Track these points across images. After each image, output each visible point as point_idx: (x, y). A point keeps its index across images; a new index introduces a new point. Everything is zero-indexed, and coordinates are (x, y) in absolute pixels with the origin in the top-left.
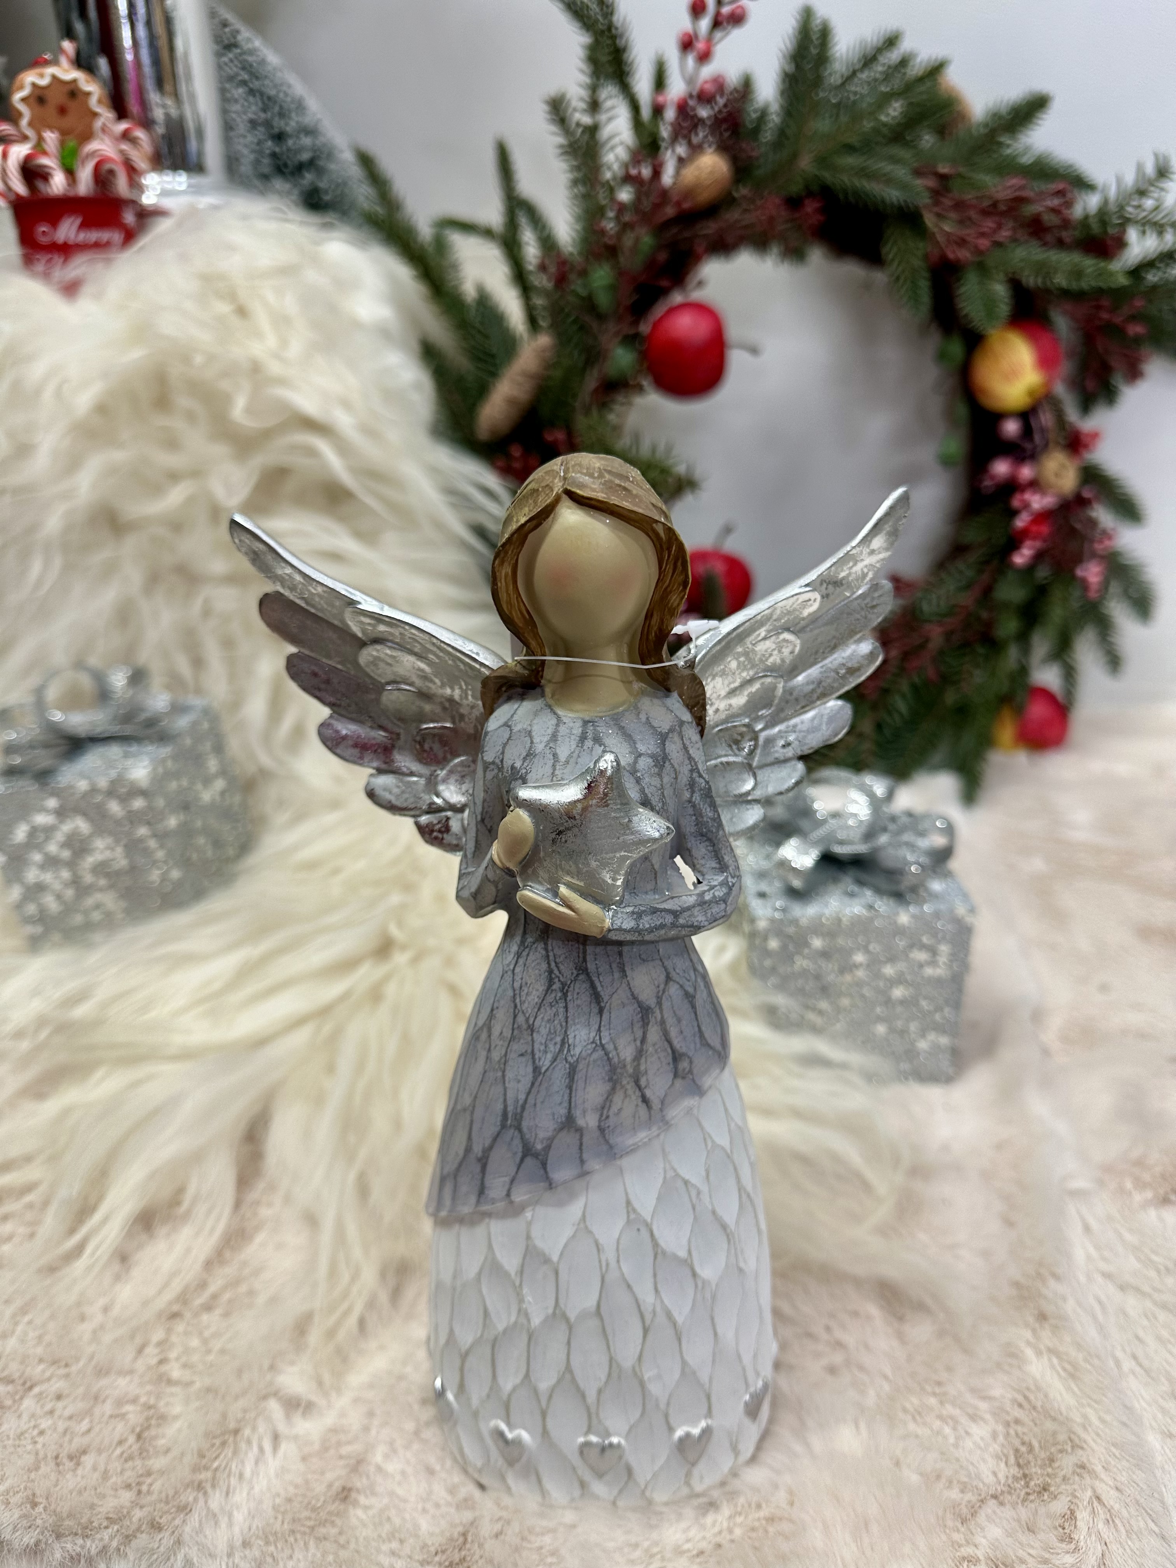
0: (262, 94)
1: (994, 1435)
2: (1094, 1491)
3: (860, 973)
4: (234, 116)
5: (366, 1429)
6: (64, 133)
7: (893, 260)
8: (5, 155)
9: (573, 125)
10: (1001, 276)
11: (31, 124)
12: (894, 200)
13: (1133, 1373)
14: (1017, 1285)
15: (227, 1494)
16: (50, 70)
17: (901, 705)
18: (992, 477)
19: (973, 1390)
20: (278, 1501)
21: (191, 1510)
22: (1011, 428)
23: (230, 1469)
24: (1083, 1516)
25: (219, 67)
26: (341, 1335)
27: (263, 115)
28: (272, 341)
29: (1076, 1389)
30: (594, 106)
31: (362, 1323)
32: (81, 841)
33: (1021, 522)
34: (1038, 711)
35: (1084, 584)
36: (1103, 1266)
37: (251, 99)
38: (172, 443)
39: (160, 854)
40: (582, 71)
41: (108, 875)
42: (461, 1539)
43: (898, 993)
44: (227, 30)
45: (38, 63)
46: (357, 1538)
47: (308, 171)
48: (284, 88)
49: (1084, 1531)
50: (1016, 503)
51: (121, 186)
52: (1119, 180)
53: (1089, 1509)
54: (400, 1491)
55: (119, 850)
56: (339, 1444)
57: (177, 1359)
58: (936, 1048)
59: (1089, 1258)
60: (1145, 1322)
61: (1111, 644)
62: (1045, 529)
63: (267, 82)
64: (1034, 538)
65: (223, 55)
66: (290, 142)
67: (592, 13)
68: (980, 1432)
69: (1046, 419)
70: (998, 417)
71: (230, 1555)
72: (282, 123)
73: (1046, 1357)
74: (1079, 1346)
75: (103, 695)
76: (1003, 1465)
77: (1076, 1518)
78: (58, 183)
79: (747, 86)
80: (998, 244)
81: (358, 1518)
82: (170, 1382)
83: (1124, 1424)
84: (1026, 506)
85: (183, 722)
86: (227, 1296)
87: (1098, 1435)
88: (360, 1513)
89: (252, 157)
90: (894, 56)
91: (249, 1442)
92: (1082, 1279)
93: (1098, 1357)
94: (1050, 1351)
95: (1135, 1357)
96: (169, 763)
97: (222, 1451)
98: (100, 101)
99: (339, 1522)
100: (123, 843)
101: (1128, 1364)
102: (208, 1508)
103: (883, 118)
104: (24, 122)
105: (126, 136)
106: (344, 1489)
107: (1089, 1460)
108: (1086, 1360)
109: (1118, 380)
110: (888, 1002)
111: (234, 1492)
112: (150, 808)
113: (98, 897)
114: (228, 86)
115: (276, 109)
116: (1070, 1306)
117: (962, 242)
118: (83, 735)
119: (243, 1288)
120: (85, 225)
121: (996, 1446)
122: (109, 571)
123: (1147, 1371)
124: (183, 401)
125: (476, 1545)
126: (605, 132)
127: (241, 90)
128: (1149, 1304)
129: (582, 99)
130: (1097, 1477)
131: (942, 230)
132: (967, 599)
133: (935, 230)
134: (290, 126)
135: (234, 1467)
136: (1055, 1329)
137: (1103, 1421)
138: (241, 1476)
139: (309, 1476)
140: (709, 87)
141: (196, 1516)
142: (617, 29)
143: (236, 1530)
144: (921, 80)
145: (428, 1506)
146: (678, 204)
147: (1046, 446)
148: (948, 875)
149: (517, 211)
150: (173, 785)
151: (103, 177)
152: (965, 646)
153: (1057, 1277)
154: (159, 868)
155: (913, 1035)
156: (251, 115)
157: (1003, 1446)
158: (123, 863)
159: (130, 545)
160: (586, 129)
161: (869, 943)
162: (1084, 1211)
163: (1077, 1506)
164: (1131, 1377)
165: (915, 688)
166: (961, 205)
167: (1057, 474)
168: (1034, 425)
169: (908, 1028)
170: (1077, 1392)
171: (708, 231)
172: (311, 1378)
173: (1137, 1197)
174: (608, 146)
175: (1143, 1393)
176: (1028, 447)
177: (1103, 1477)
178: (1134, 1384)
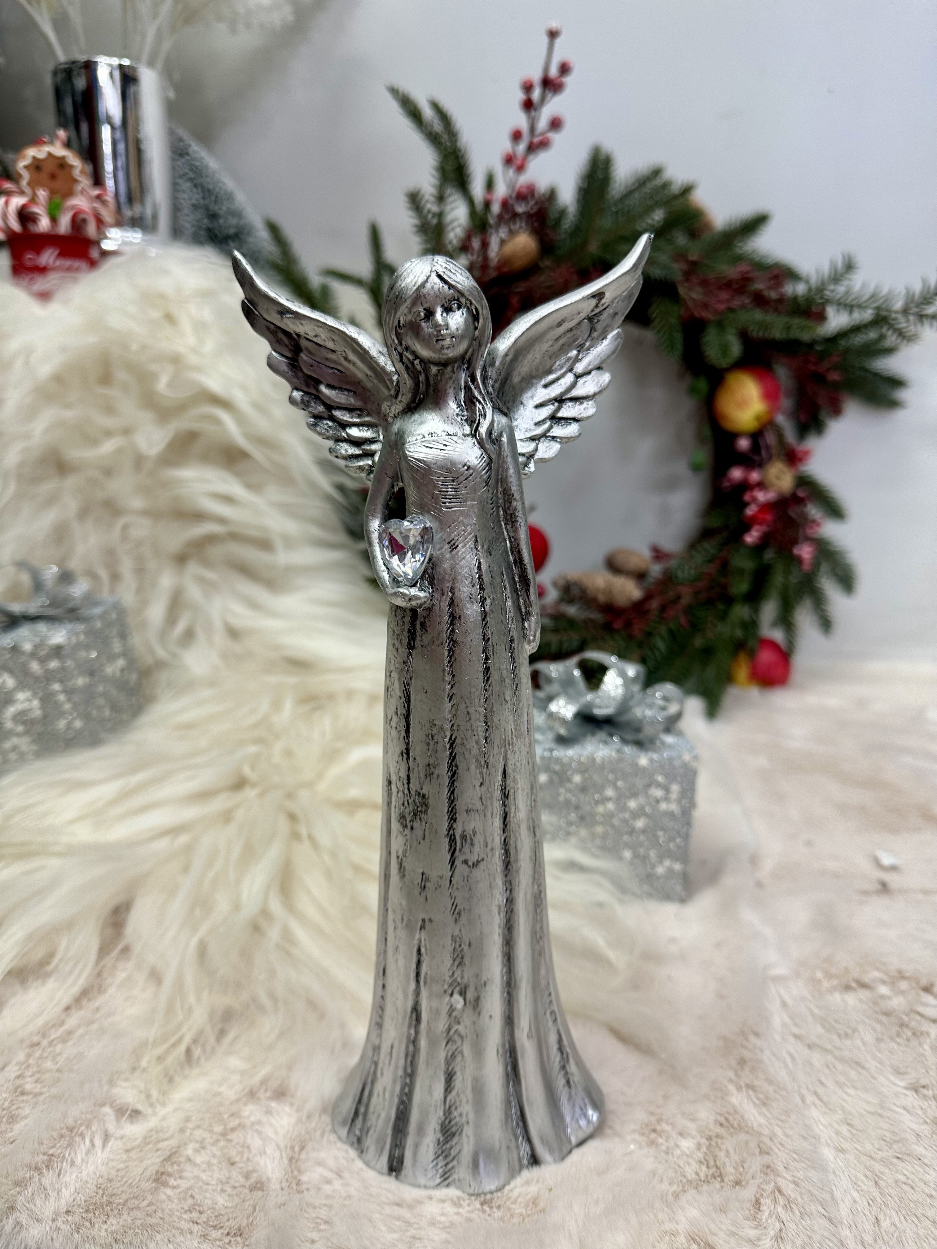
0: (203, 187)
1: (699, 1146)
2: (775, 1183)
3: (610, 806)
4: (182, 201)
5: (182, 1130)
6: (52, 193)
7: (655, 318)
8: (7, 203)
9: (425, 211)
10: (733, 331)
11: (29, 184)
12: (657, 276)
13: (814, 1104)
14: (725, 1039)
15: (59, 1176)
16: (47, 149)
17: (661, 645)
18: (730, 480)
19: (684, 1114)
20: (100, 1180)
21: (26, 1185)
22: (744, 444)
23: (64, 1156)
24: (766, 1203)
25: (174, 168)
26: (170, 1060)
27: (202, 202)
28: (191, 340)
29: (766, 1113)
30: (441, 198)
31: (188, 1052)
32: (6, 693)
33: (750, 511)
34: (766, 657)
35: (799, 560)
36: (796, 1031)
37: (195, 190)
38: (109, 410)
39: (67, 706)
40: (433, 176)
41: (24, 723)
42: (251, 1209)
43: (640, 824)
44: (181, 144)
45: (37, 142)
46: (163, 1210)
47: (233, 241)
48: (220, 185)
49: (766, 1214)
50: (747, 498)
51: (91, 230)
52: (817, 271)
53: (772, 1197)
54: (204, 1177)
55: (36, 703)
56: (159, 1141)
57: (32, 1076)
58: (670, 872)
59: (784, 1024)
60: (827, 1071)
61: (823, 611)
62: (769, 517)
63: (208, 180)
64: (760, 524)
65: (177, 160)
66: (221, 221)
67: (443, 141)
68: (687, 1144)
69: (770, 439)
70: (734, 436)
71: (53, 1220)
72: (216, 208)
73: (744, 1089)
74: (771, 1082)
75: (38, 586)
76: (704, 1168)
77: (760, 1204)
78: (44, 224)
79: (552, 195)
80: (731, 310)
81: (165, 1194)
82: (23, 1093)
83: (805, 1138)
84: (754, 500)
85: (97, 611)
86: (80, 1031)
87: (781, 1144)
88: (169, 1191)
89: (193, 229)
90: (658, 182)
91: (82, 1136)
92: (778, 1038)
93: (785, 1090)
94: (748, 1086)
95: (816, 1094)
96: (82, 637)
97: (59, 1142)
98: (82, 172)
99: (150, 1197)
100: (39, 696)
101: (810, 1098)
102: (41, 1184)
103: (650, 221)
104: (24, 183)
105: (98, 197)
106: (157, 1172)
107: (772, 1162)
108: (775, 1092)
109: (823, 415)
110: (632, 831)
111: (64, 1175)
112: (63, 669)
113: (15, 740)
114: (180, 181)
115: (213, 198)
116: (766, 1056)
117: (705, 306)
118: (18, 614)
119: (95, 1027)
120: (63, 254)
121: (700, 1154)
122: (51, 500)
123: (825, 1104)
124: (121, 375)
125: (262, 1215)
126: (449, 218)
127: (188, 184)
128: (830, 1058)
129: (433, 195)
130: (779, 1176)
131: (691, 298)
132: (712, 569)
133: (686, 297)
134: (222, 209)
135: (67, 1155)
136: (753, 1069)
137: (786, 1135)
138: (73, 1163)
139: (129, 1163)
140: (524, 190)
141: (30, 1190)
142: (460, 150)
143: (63, 1202)
144: (676, 197)
145: (226, 1187)
146: (499, 268)
147: (770, 458)
148: (680, 734)
149: (382, 272)
150: (83, 654)
151: (78, 223)
152: (709, 602)
153: (757, 1035)
154: (65, 718)
155: (653, 861)
156: (194, 201)
157: (705, 1153)
158: (38, 713)
159: (70, 482)
160: (434, 215)
161: (617, 779)
162: (782, 991)
163: (762, 1195)
164: (813, 1108)
165: (671, 632)
166: (704, 283)
167: (778, 478)
168: (761, 443)
169: (648, 855)
170: (768, 1115)
171: (520, 289)
172: (141, 1092)
173: (826, 984)
174: (450, 227)
175: (822, 1119)
176: (756, 458)
177: (785, 1174)
178: (815, 1113)
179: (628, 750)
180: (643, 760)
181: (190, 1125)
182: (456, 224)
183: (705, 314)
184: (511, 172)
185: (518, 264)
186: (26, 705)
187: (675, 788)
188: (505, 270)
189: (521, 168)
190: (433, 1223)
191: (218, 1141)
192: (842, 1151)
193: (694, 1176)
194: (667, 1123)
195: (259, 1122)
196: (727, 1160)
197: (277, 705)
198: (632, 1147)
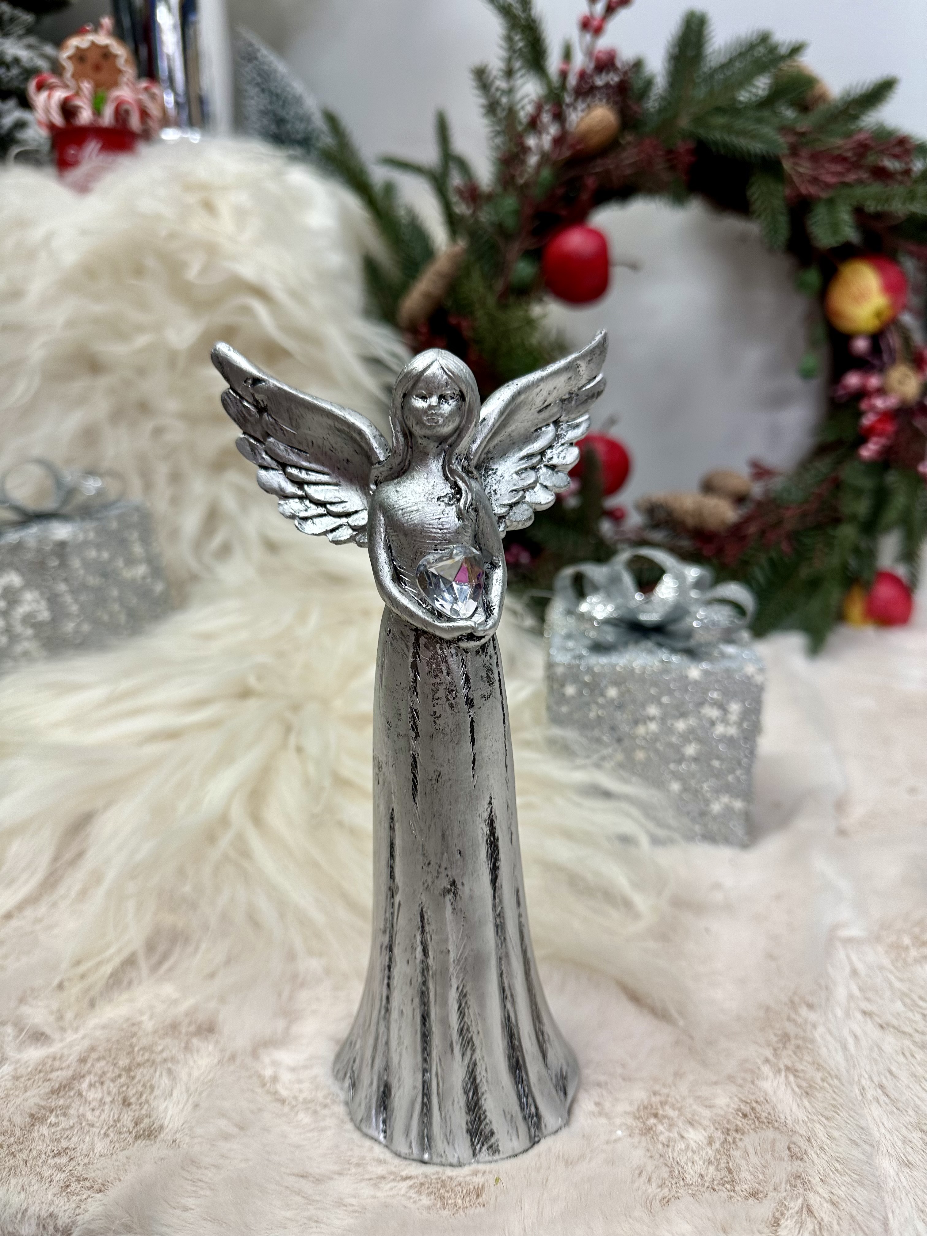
1: (711, 1141)
2: (805, 1199)
3: (653, 727)
5: (83, 1061)
6: (97, 84)
7: (756, 200)
8: (50, 97)
9: (493, 90)
10: (846, 207)
11: (73, 76)
12: (758, 151)
13: (878, 1100)
14: (766, 1008)
16: (91, 38)
17: (760, 576)
18: (845, 388)
19: (697, 1098)
22: (861, 345)
24: (788, 1225)
27: (269, 107)
28: (230, 228)
29: (808, 1105)
30: (509, 73)
33: (867, 420)
34: (884, 591)
36: (866, 1006)
37: (262, 95)
38: (142, 304)
39: (74, 608)
40: (501, 47)
45: (81, 31)
50: (864, 405)
51: (136, 123)
54: (90, 1116)
58: (728, 810)
59: (851, 997)
60: (901, 1059)
62: (890, 428)
63: (276, 84)
64: (880, 435)
68: (695, 1136)
69: (894, 340)
70: (850, 336)
72: (284, 113)
73: (783, 1074)
74: (819, 1067)
76: (712, 1169)
78: (86, 117)
79: (638, 65)
80: (845, 184)
83: (855, 1143)
84: (873, 408)
85: (117, 512)
87: (822, 1148)
90: (765, 47)
93: (838, 1078)
94: (787, 1068)
95: (881, 1086)
96: (92, 535)
98: (125, 62)
101: (873, 1092)
104: (68, 75)
105: (145, 91)
107: (805, 1171)
108: (823, 1080)
110: (682, 759)
116: (819, 1033)
120: (105, 148)
121: (710, 1152)
122: (81, 400)
123: (893, 1101)
126: (519, 95)
128: (907, 1043)
130: (811, 1189)
131: (798, 174)
132: (822, 490)
133: (792, 172)
136: (798, 1049)
137: (830, 1137)
140: (603, 58)
142: (534, 21)
144: (782, 58)
146: (572, 146)
147: (893, 361)
149: (450, 163)
151: (121, 114)
152: (818, 527)
153: (810, 1006)
155: (708, 795)
156: (262, 107)
157: (718, 1151)
158: (45, 615)
159: (104, 382)
160: (504, 92)
161: (661, 694)
162: (854, 957)
163: (782, 1214)
164: (875, 1105)
165: (771, 561)
166: (815, 158)
167: (901, 383)
168: (883, 346)
169: (702, 788)
170: (810, 1109)
171: (598, 170)
172: (51, 1013)
173: (914, 953)
174: (522, 104)
175: (885, 1120)
176: (876, 362)
177: (821, 1191)
178: (876, 1111)
179: (675, 659)
180: (694, 672)
181: (94, 1055)
182: (526, 101)
183: (813, 190)
184: (588, 37)
185: (595, 140)
186: (34, 606)
187: (735, 708)
188: (579, 147)
189: (598, 31)
190: (340, 1203)
191: (120, 1076)
192: (909, 1164)
193: (696, 1178)
194: (673, 1107)
195: (173, 1059)
196: (743, 1162)
197: (302, 616)
198: (619, 1133)
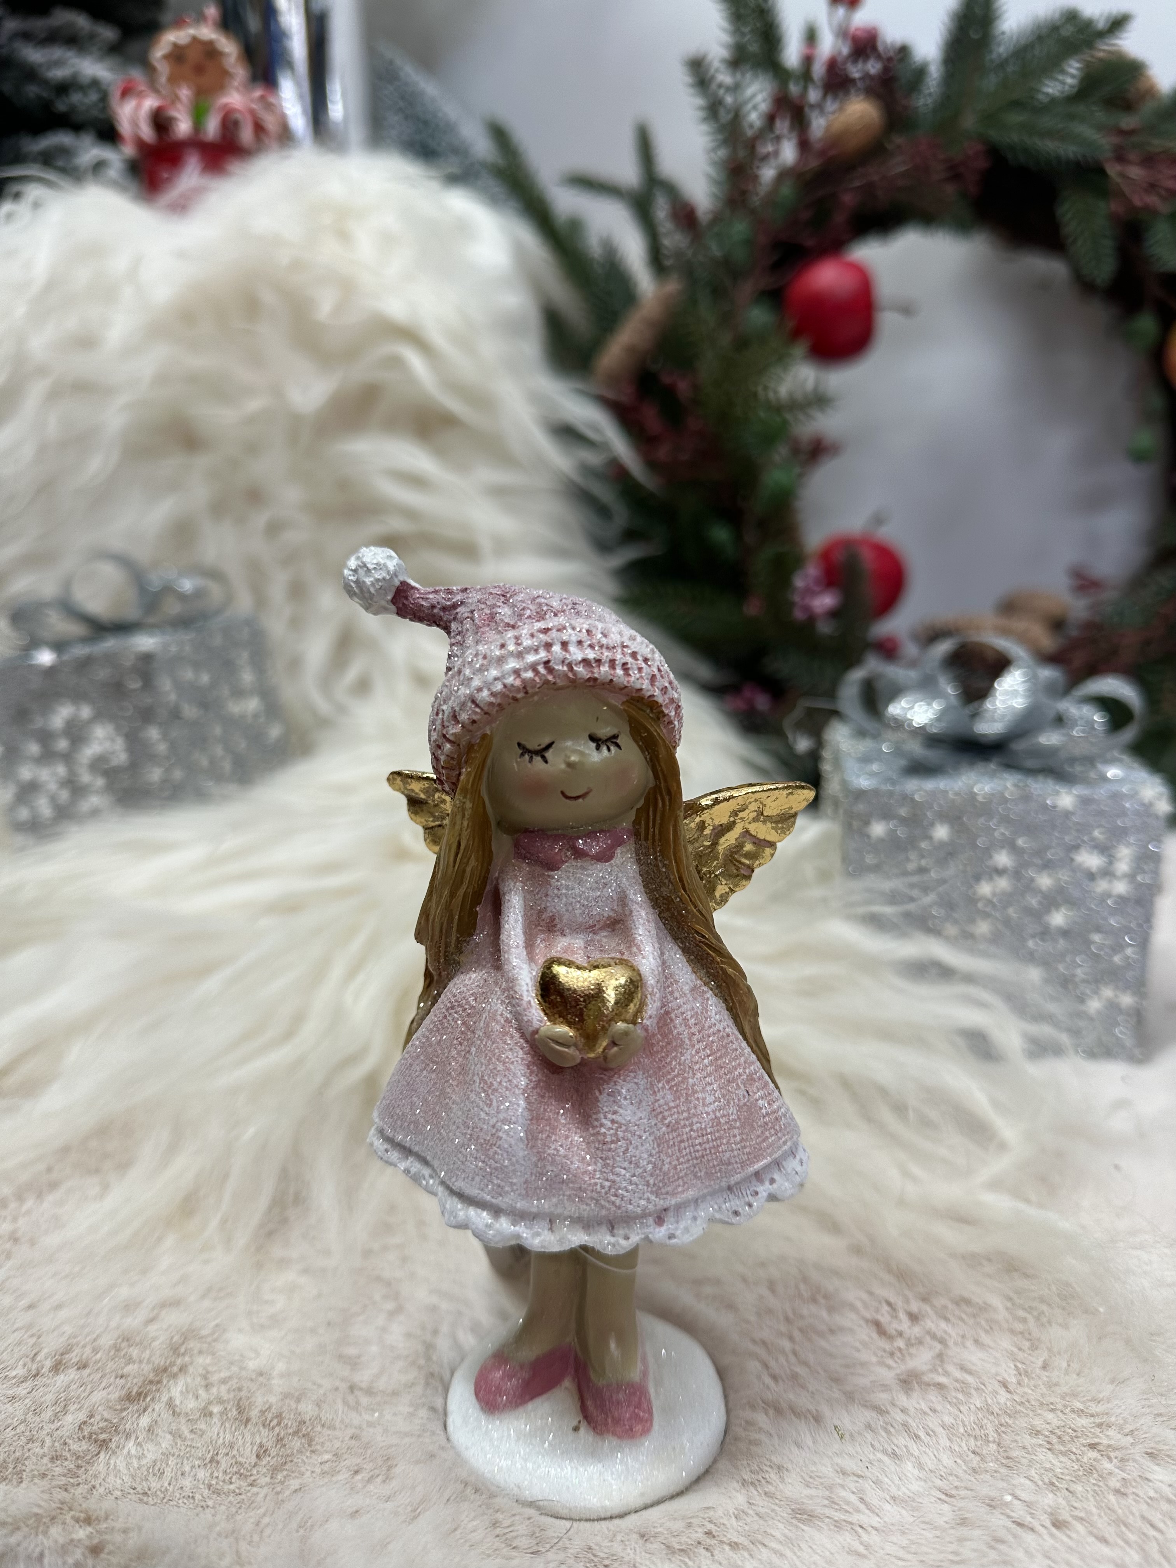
0: (417, 119)
3: (1003, 883)
9: (714, 86)
12: (1071, 155)
30: (736, 64)
32: (80, 729)
40: (724, 30)
41: (105, 773)
43: (1059, 918)
48: (440, 114)
58: (1113, 1008)
63: (424, 109)
79: (904, 50)
100: (126, 731)
113: (93, 800)
117: (1150, 187)
122: (173, 486)
129: (725, 61)
131: (1128, 179)
132: (1168, 609)
140: (861, 38)
150: (187, 673)
154: (160, 767)
155: (1081, 987)
158: (121, 757)
159: (202, 461)
161: (1016, 835)
169: (1074, 976)
171: (857, 183)
174: (750, 106)
179: (1033, 783)
180: (1065, 799)
184: (840, 12)
185: (852, 144)
186: (108, 745)
187: (1124, 853)
188: (833, 153)
189: (854, 4)
